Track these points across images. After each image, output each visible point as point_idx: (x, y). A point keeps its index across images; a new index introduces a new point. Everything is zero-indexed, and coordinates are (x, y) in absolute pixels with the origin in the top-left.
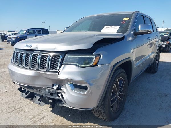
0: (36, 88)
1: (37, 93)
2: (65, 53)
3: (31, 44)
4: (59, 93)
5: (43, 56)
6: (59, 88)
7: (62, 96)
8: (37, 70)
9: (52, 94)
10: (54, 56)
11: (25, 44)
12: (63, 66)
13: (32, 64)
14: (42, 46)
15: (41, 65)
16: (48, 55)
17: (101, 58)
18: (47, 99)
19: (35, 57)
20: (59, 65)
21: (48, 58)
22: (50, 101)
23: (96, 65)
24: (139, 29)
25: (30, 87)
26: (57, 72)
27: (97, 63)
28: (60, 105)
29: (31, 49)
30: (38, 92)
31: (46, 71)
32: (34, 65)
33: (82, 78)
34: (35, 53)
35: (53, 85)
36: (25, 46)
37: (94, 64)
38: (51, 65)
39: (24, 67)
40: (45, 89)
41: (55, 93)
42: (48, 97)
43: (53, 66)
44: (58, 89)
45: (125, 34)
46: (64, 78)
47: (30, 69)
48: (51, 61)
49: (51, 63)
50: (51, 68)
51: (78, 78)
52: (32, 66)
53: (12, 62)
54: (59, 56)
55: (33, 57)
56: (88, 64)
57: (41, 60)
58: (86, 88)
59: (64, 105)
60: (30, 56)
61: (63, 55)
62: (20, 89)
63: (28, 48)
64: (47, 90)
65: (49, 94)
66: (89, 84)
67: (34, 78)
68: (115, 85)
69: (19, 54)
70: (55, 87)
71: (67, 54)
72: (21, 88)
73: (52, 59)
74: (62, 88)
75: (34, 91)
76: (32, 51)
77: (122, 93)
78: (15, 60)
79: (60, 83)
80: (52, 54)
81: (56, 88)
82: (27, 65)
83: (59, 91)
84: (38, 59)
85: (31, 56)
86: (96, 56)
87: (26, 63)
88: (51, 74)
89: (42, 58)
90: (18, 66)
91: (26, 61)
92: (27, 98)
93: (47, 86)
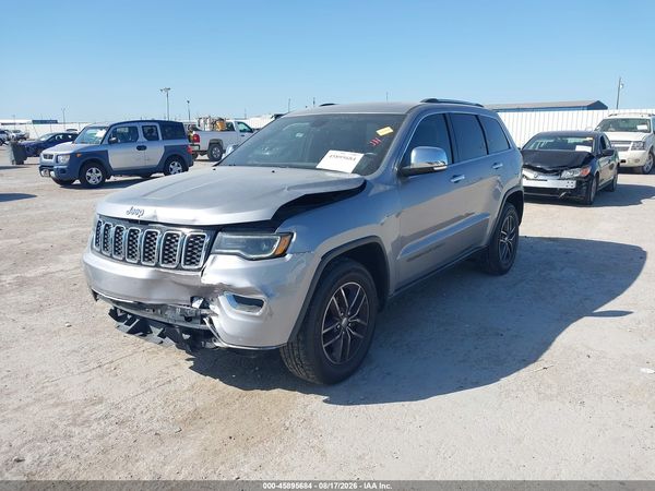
0: (154, 307)
1: (156, 318)
2: (215, 230)
3: (141, 208)
4: (205, 316)
5: (168, 235)
6: (205, 306)
7: (211, 322)
8: (157, 266)
9: (188, 319)
10: (192, 236)
11: (128, 207)
12: (211, 257)
13: (145, 252)
14: (166, 214)
15: (164, 254)
16: (180, 233)
17: (294, 240)
18: (178, 331)
19: (150, 237)
20: (203, 254)
21: (180, 239)
22: (186, 337)
23: (283, 254)
24: (413, 161)
25: (139, 306)
26: (199, 270)
27: (285, 250)
28: (209, 345)
29: (141, 218)
30: (157, 315)
31: (176, 269)
32: (148, 256)
33: (251, 282)
34: (152, 228)
35: (192, 300)
36: (128, 213)
37: (279, 252)
38: (186, 256)
39: (124, 260)
40: (174, 309)
41: (196, 317)
42: (180, 327)
43: (191, 258)
44: (202, 307)
45: (368, 178)
46: (214, 283)
47: (139, 264)
48: (187, 246)
49: (187, 251)
50: (186, 261)
51: (242, 283)
52: (145, 257)
53: (92, 248)
54: (204, 237)
55: (146, 238)
56: (266, 252)
57: (165, 245)
58: (259, 304)
59: (217, 344)
60: (139, 235)
61: (213, 233)
62: (113, 314)
63: (135, 217)
64: (178, 311)
65: (183, 318)
66: (266, 294)
67: (149, 284)
68: (333, 298)
69: (113, 229)
70: (197, 304)
71: (221, 231)
72: (116, 308)
73: (188, 241)
74: (211, 306)
75: (148, 314)
76: (145, 223)
77: (358, 320)
78: (101, 243)
79: (207, 294)
80: (188, 232)
81: (198, 307)
82: (131, 254)
83: (204, 311)
84: (157, 242)
85: (141, 235)
86: (283, 235)
87: (129, 250)
88: (187, 274)
89: (166, 240)
90: (111, 256)
91: (129, 245)
92: (131, 332)
93: (178, 300)
